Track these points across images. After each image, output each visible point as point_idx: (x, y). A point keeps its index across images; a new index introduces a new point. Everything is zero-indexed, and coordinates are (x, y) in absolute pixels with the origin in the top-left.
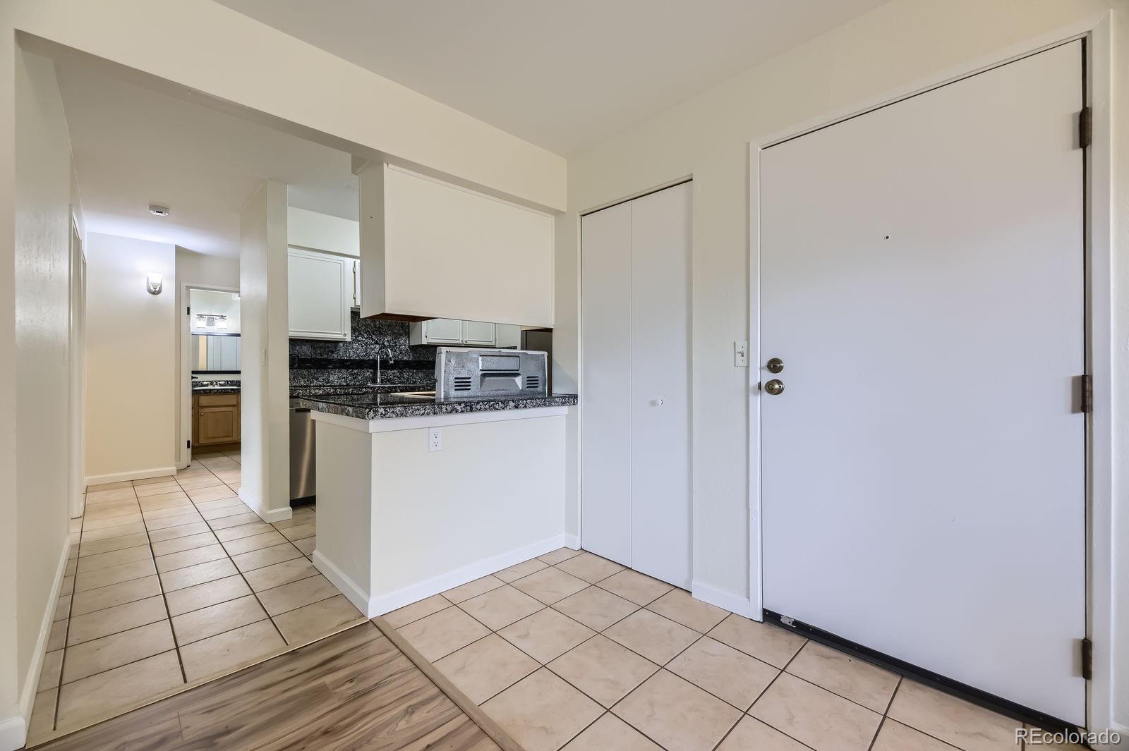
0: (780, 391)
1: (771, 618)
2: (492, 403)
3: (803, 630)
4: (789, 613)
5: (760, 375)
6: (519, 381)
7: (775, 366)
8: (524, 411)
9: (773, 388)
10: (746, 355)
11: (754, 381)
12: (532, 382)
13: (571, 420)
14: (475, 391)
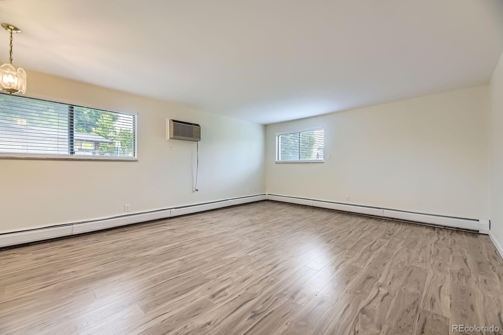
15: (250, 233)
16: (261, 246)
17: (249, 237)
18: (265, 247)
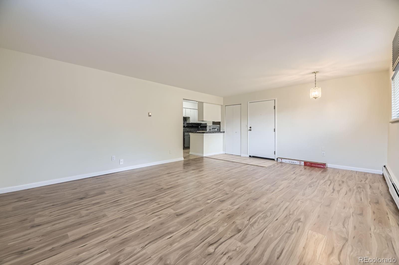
0: (251, 130)
1: (250, 156)
2: (213, 132)
3: (254, 157)
4: (252, 155)
5: (249, 129)
6: (216, 129)
7: (250, 128)
8: (218, 134)
9: (250, 130)
10: (247, 126)
11: (248, 130)
12: (218, 130)
13: (224, 135)
14: (211, 131)
15: (228, 198)
16: (215, 185)
17: (227, 194)
18: (212, 185)
